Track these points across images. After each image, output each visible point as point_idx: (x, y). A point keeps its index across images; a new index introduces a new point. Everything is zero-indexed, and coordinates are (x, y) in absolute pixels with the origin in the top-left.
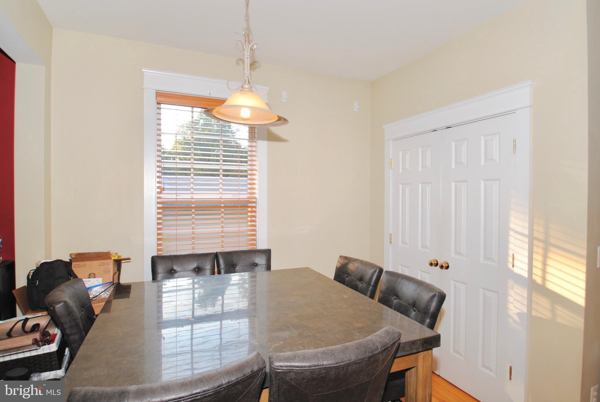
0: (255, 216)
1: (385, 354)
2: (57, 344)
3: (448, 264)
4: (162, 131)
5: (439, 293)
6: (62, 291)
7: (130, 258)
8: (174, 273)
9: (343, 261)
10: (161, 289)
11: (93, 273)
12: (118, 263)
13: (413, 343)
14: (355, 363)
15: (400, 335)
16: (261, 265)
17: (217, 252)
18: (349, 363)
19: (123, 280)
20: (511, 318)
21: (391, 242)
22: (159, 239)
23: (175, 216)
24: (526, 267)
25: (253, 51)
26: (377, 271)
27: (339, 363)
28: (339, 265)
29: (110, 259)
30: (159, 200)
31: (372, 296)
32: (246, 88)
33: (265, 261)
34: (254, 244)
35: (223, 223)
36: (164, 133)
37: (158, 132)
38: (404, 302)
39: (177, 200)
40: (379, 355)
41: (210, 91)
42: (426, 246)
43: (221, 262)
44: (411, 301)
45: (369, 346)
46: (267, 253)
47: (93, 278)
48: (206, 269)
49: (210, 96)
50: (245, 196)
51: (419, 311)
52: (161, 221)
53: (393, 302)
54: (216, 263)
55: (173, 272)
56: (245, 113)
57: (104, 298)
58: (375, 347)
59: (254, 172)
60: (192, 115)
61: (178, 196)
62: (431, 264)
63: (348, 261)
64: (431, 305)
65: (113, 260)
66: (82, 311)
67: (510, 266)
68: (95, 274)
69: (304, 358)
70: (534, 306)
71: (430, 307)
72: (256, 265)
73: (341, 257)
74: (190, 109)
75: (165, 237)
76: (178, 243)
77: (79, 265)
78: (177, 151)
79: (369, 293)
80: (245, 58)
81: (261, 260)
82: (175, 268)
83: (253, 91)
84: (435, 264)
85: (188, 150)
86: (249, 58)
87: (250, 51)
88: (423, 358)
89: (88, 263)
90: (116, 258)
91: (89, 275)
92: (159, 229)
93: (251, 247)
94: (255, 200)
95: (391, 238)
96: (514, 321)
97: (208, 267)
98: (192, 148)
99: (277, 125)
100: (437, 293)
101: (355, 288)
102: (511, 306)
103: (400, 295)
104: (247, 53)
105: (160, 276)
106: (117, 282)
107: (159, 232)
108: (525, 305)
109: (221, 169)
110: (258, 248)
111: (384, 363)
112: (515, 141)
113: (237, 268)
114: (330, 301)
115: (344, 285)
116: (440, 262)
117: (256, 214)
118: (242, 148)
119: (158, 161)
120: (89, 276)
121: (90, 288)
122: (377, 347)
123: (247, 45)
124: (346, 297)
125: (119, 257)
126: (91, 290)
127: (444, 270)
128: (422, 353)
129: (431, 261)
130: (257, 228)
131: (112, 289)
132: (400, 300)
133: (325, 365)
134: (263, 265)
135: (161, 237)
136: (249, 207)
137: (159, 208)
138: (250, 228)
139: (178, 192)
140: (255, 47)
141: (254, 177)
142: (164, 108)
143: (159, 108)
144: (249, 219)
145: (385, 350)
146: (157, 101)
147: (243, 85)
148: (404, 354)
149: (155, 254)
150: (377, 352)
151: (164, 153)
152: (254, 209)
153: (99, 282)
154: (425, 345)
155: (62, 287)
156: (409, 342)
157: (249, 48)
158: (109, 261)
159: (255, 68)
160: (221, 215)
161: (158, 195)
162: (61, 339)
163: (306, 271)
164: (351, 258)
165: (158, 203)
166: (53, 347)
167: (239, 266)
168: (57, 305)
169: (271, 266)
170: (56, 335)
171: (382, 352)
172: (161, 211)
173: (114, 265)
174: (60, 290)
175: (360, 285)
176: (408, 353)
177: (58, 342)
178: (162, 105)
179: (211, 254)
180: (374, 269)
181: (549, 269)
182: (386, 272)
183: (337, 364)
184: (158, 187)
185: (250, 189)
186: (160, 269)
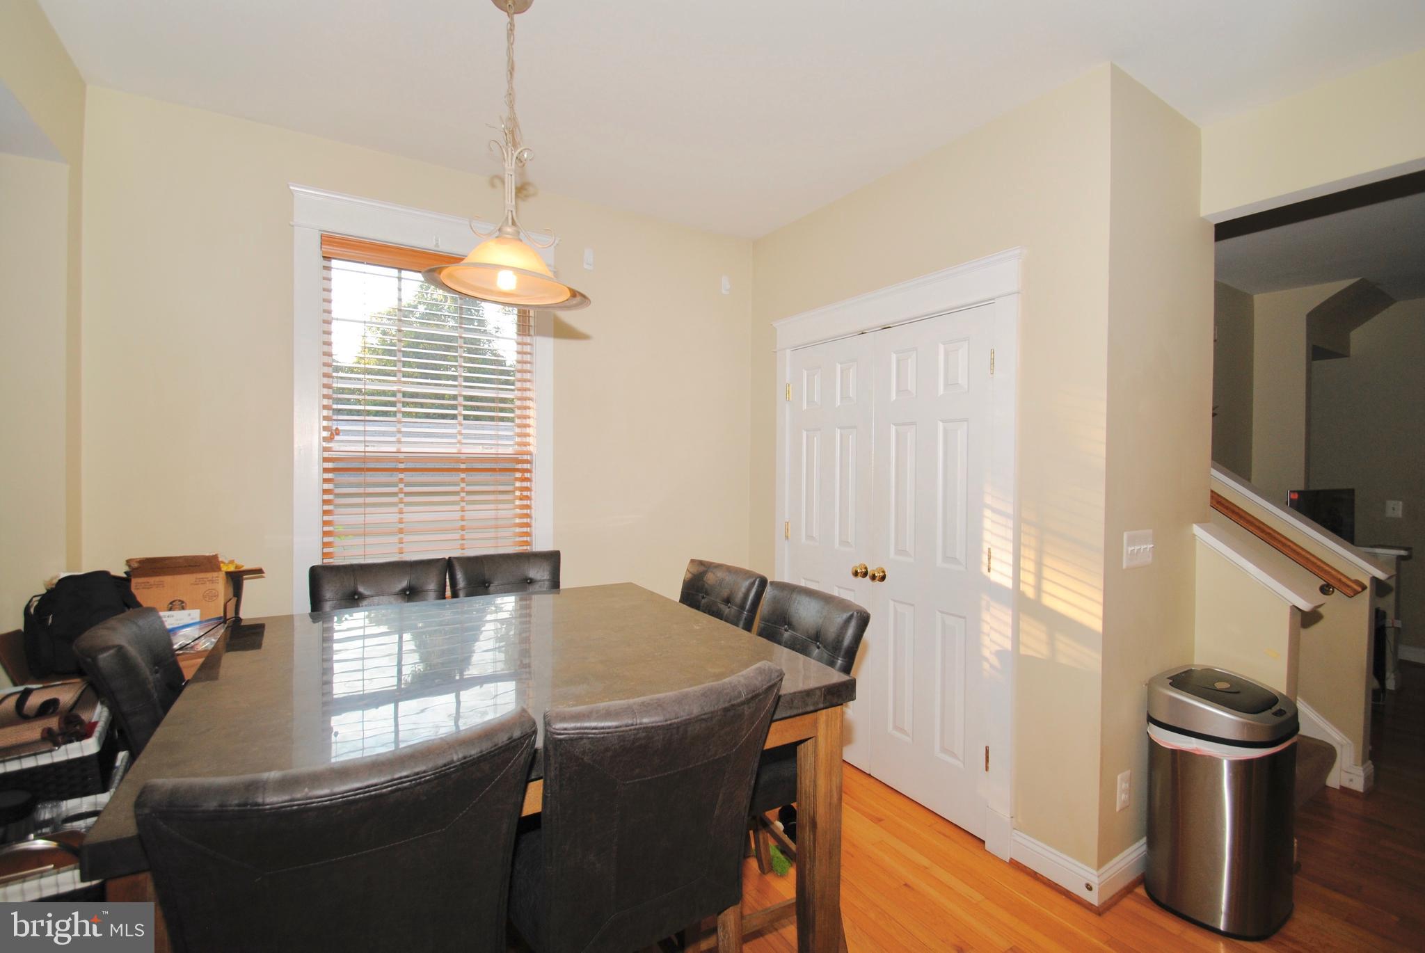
0: (528, 489)
1: (753, 705)
2: (99, 739)
3: (884, 572)
4: (334, 315)
5: (858, 613)
6: (114, 629)
7: (263, 569)
8: (358, 598)
9: (695, 570)
10: (330, 635)
11: (180, 601)
12: (236, 580)
13: (809, 693)
14: (698, 720)
15: (781, 675)
16: (540, 581)
17: (450, 558)
18: (689, 719)
19: (249, 612)
20: (987, 660)
21: (787, 537)
22: (326, 534)
23: (361, 497)
24: (1009, 571)
25: (522, 164)
26: (757, 583)
27: (671, 720)
28: (689, 576)
29: (218, 571)
30: (326, 455)
31: (748, 627)
32: (508, 234)
33: (548, 573)
34: (527, 543)
35: (464, 501)
36: (337, 319)
37: (326, 316)
38: (801, 634)
39: (367, 454)
40: (742, 707)
41: (437, 240)
42: (848, 542)
43: (460, 576)
44: (812, 632)
45: (725, 691)
46: (553, 558)
47: (180, 610)
48: (427, 591)
49: (436, 249)
50: (510, 450)
51: (825, 647)
52: (330, 497)
53: (782, 635)
54: (448, 580)
55: (356, 597)
56: (506, 282)
57: (205, 651)
58: (736, 693)
59: (528, 403)
60: (400, 285)
61: (368, 446)
62: (856, 574)
63: (706, 569)
64: (846, 633)
65: (224, 573)
66: (156, 672)
67: (985, 569)
68: (183, 602)
69: (608, 715)
70: (1023, 638)
71: (843, 638)
72: (531, 581)
73: (692, 561)
74: (395, 272)
75: (340, 529)
76: (369, 540)
77: (148, 583)
78: (367, 366)
79: (741, 624)
80: (507, 175)
81: (539, 573)
82: (361, 589)
83: (521, 241)
84: (861, 573)
85: (391, 366)
86: (513, 177)
87: (516, 162)
88: (827, 722)
89: (167, 579)
90: (232, 568)
91: (171, 603)
92: (325, 513)
93: (521, 548)
94: (529, 457)
95: (787, 530)
96: (992, 666)
97: (432, 586)
98: (400, 361)
99: (569, 308)
100: (855, 613)
101: (718, 614)
102: (986, 641)
103: (794, 621)
104: (510, 167)
105: (327, 606)
106: (234, 616)
107: (326, 518)
108: (1007, 637)
109: (461, 395)
110: (534, 550)
111: (753, 723)
112: (992, 352)
113: (492, 588)
114: (667, 636)
115: (699, 610)
116: (871, 569)
117: (531, 484)
118: (507, 365)
119: (326, 375)
120: (170, 606)
121: (174, 630)
122: (740, 693)
123: (509, 149)
124: (698, 628)
125: (236, 567)
126: (175, 634)
127: (877, 583)
128: (824, 711)
129: (857, 567)
130: (533, 511)
131: (221, 631)
132: (794, 631)
133: (645, 724)
134: (544, 580)
135: (331, 528)
136: (518, 470)
137: (326, 470)
138: (518, 511)
139: (368, 438)
140: (525, 156)
141: (527, 412)
142: (337, 269)
143: (328, 268)
144: (518, 493)
145: (753, 698)
146: (323, 252)
147: (502, 226)
148: (793, 714)
149: (318, 562)
150: (739, 701)
151: (338, 369)
152: (527, 475)
153: (192, 619)
154: (829, 697)
155: (112, 622)
156: (800, 692)
157: (514, 158)
158: (215, 574)
159: (526, 196)
160: (459, 485)
161: (325, 444)
162: (107, 732)
163: (628, 589)
164: (712, 563)
165: (325, 460)
166: (90, 747)
167: (496, 583)
168: (102, 653)
169: (559, 582)
170: (95, 724)
171: (748, 701)
172: (330, 476)
173: (227, 582)
174: (108, 629)
175: (726, 610)
176: (800, 711)
177: (100, 735)
178: (333, 261)
179: (438, 560)
180: (751, 580)
181: (1047, 573)
182: (772, 583)
183: (666, 721)
184: (325, 429)
185: (520, 435)
186: (329, 593)
